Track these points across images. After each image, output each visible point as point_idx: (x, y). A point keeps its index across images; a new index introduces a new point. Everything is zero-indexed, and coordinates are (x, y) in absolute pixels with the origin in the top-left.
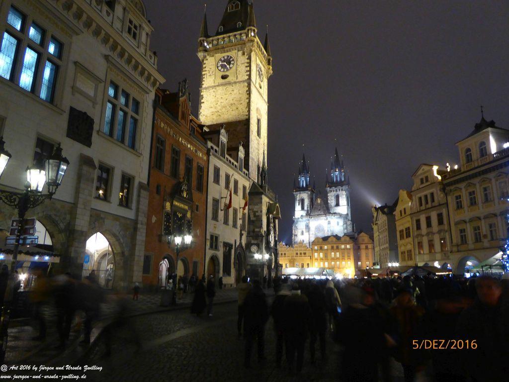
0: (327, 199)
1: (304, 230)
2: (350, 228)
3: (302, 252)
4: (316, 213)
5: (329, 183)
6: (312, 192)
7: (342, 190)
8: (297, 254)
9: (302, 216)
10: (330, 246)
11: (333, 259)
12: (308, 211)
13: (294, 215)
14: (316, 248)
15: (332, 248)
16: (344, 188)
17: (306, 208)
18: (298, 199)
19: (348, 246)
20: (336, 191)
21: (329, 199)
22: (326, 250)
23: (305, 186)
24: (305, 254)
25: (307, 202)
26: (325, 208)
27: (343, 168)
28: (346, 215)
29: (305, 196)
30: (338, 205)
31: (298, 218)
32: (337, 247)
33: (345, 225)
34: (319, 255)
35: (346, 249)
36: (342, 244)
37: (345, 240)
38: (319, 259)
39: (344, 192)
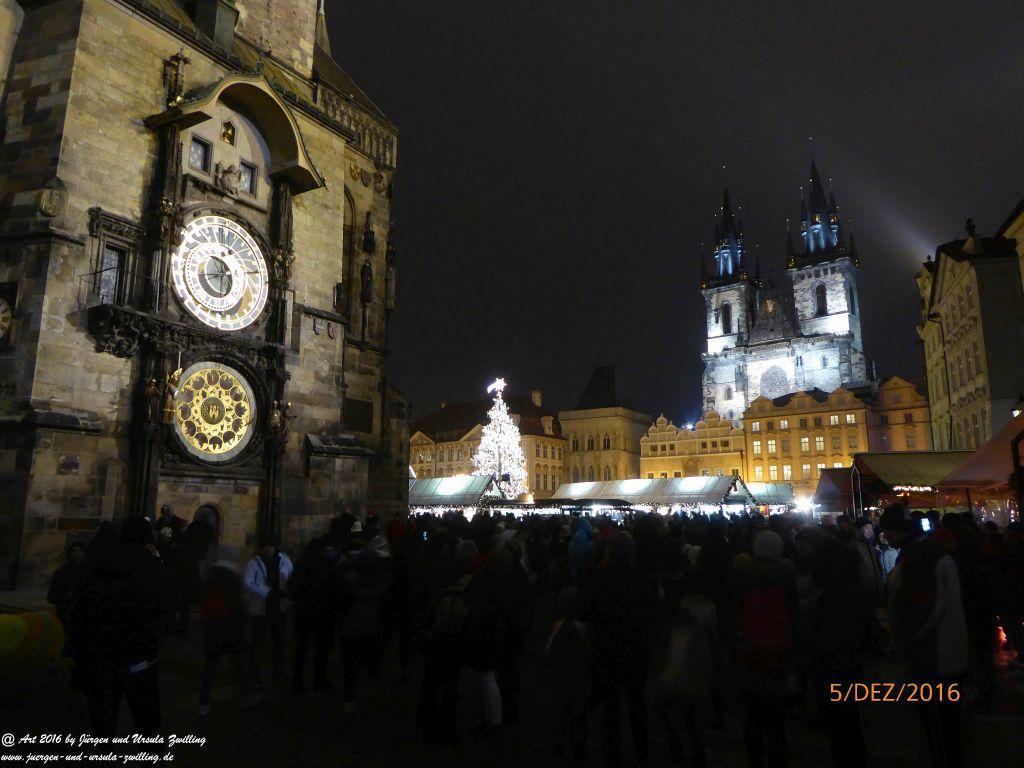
0: (793, 300)
1: (733, 387)
2: (859, 374)
3: (718, 440)
4: (765, 340)
5: (795, 255)
6: (752, 286)
7: (833, 271)
8: (704, 445)
9: (725, 349)
10: (796, 420)
11: (806, 456)
12: (740, 336)
13: (705, 349)
14: (756, 426)
15: (803, 424)
16: (837, 264)
17: (735, 329)
18: (714, 307)
19: (850, 418)
20: (817, 275)
21: (798, 298)
22: (785, 430)
23: (730, 271)
24: (726, 444)
25: (737, 313)
26: (788, 325)
27: (834, 211)
28: (846, 337)
29: (732, 297)
30: (822, 312)
31: (716, 356)
32: (818, 423)
33: (845, 366)
34: (765, 447)
35: (843, 425)
36: (833, 411)
37: (841, 402)
38: (765, 457)
39: (839, 277)
